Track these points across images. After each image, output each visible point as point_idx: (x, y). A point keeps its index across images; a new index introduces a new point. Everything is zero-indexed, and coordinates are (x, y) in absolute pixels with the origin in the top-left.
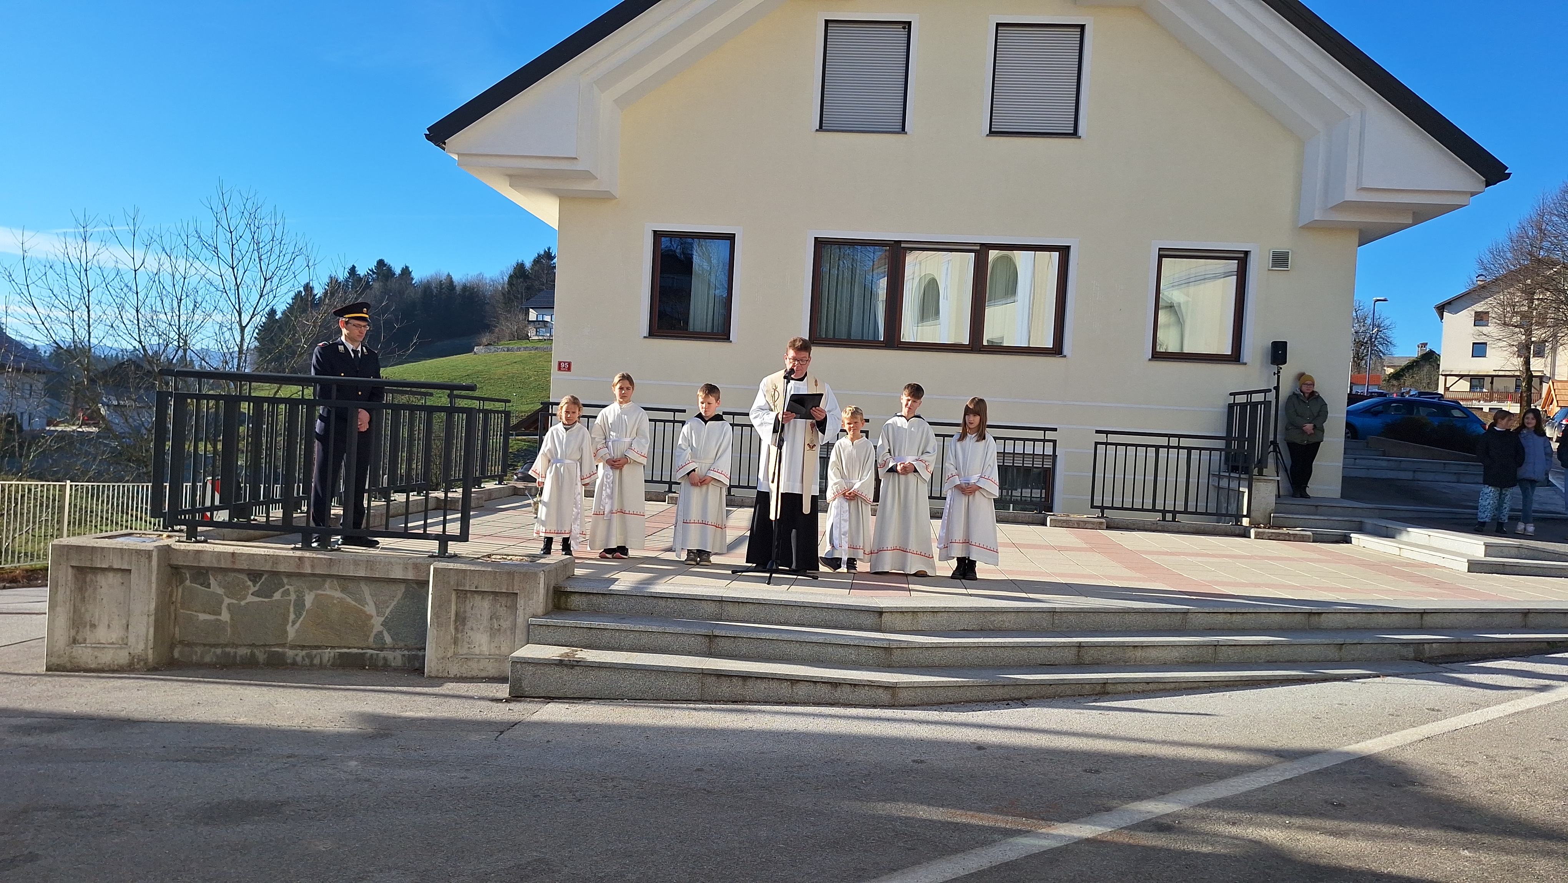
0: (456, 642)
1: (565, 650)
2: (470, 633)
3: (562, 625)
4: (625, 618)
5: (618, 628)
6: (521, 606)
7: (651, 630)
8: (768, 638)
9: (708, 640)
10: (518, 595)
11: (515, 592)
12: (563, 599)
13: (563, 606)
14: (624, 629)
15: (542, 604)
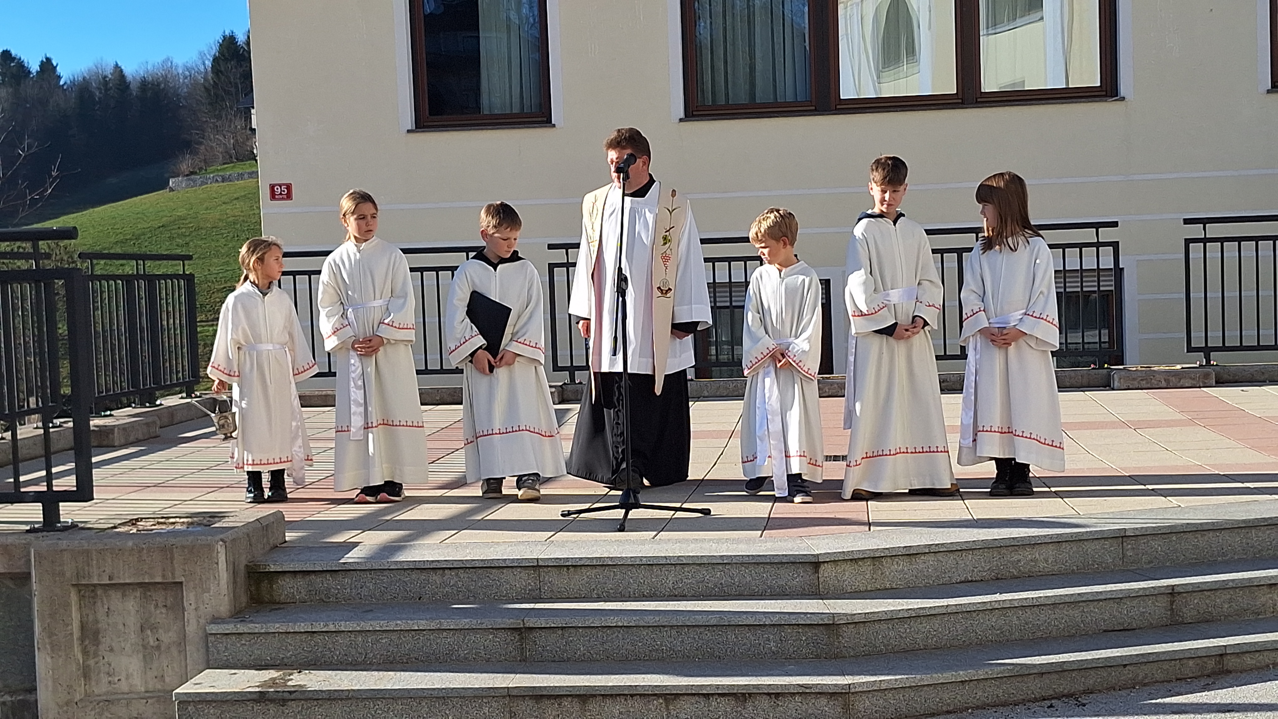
0: (86, 673)
1: (273, 674)
2: (109, 657)
3: (263, 631)
4: (372, 610)
5: (358, 629)
6: (191, 604)
7: (417, 628)
8: (620, 624)
9: (517, 637)
10: (184, 584)
11: (177, 580)
12: (265, 585)
13: (267, 597)
14: (371, 629)
15: (226, 597)
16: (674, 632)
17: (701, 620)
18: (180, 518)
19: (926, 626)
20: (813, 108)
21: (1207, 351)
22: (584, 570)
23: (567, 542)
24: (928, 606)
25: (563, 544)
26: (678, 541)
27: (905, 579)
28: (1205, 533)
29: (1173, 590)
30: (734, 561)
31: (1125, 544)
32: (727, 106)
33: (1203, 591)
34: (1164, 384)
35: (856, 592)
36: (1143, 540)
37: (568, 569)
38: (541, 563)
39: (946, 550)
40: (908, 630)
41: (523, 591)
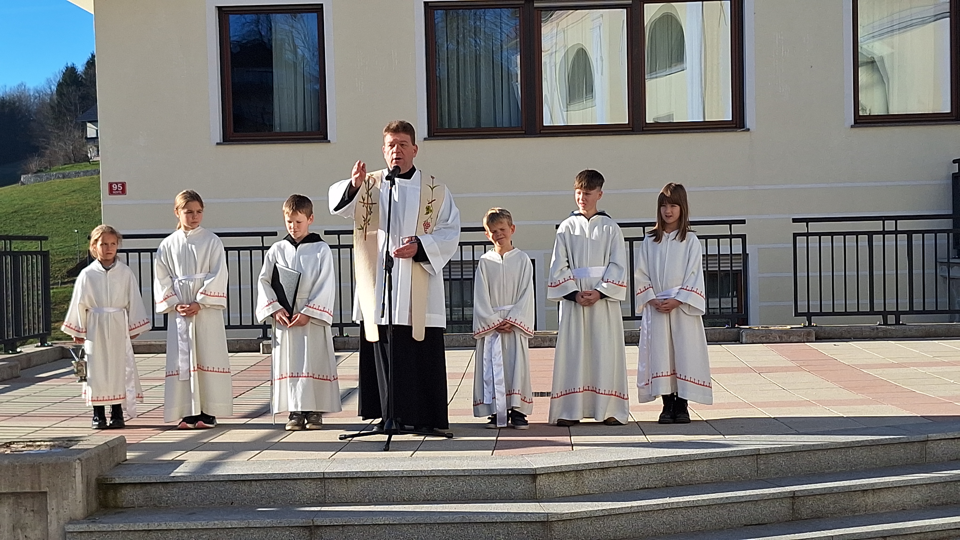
3: (110, 530)
4: (194, 513)
5: (185, 527)
6: (53, 509)
7: (230, 527)
8: (387, 522)
9: (307, 532)
10: (48, 493)
11: (43, 491)
12: (111, 494)
13: (112, 503)
14: (194, 528)
15: (81, 504)
16: (427, 528)
17: (448, 519)
18: (44, 441)
19: (615, 522)
20: (524, 132)
21: (809, 315)
22: (359, 481)
23: (346, 459)
24: (617, 507)
25: (343, 461)
26: (430, 458)
27: (600, 486)
28: (816, 452)
29: (794, 494)
30: (473, 474)
31: (759, 460)
32: (460, 130)
33: (816, 495)
34: (778, 339)
35: (564, 496)
36: (771, 457)
37: (347, 481)
38: (326, 476)
39: (629, 464)
40: (602, 526)
41: (312, 497)
